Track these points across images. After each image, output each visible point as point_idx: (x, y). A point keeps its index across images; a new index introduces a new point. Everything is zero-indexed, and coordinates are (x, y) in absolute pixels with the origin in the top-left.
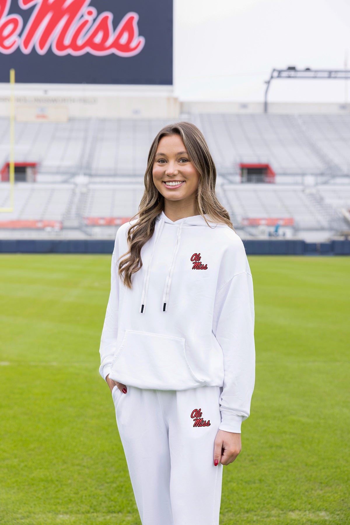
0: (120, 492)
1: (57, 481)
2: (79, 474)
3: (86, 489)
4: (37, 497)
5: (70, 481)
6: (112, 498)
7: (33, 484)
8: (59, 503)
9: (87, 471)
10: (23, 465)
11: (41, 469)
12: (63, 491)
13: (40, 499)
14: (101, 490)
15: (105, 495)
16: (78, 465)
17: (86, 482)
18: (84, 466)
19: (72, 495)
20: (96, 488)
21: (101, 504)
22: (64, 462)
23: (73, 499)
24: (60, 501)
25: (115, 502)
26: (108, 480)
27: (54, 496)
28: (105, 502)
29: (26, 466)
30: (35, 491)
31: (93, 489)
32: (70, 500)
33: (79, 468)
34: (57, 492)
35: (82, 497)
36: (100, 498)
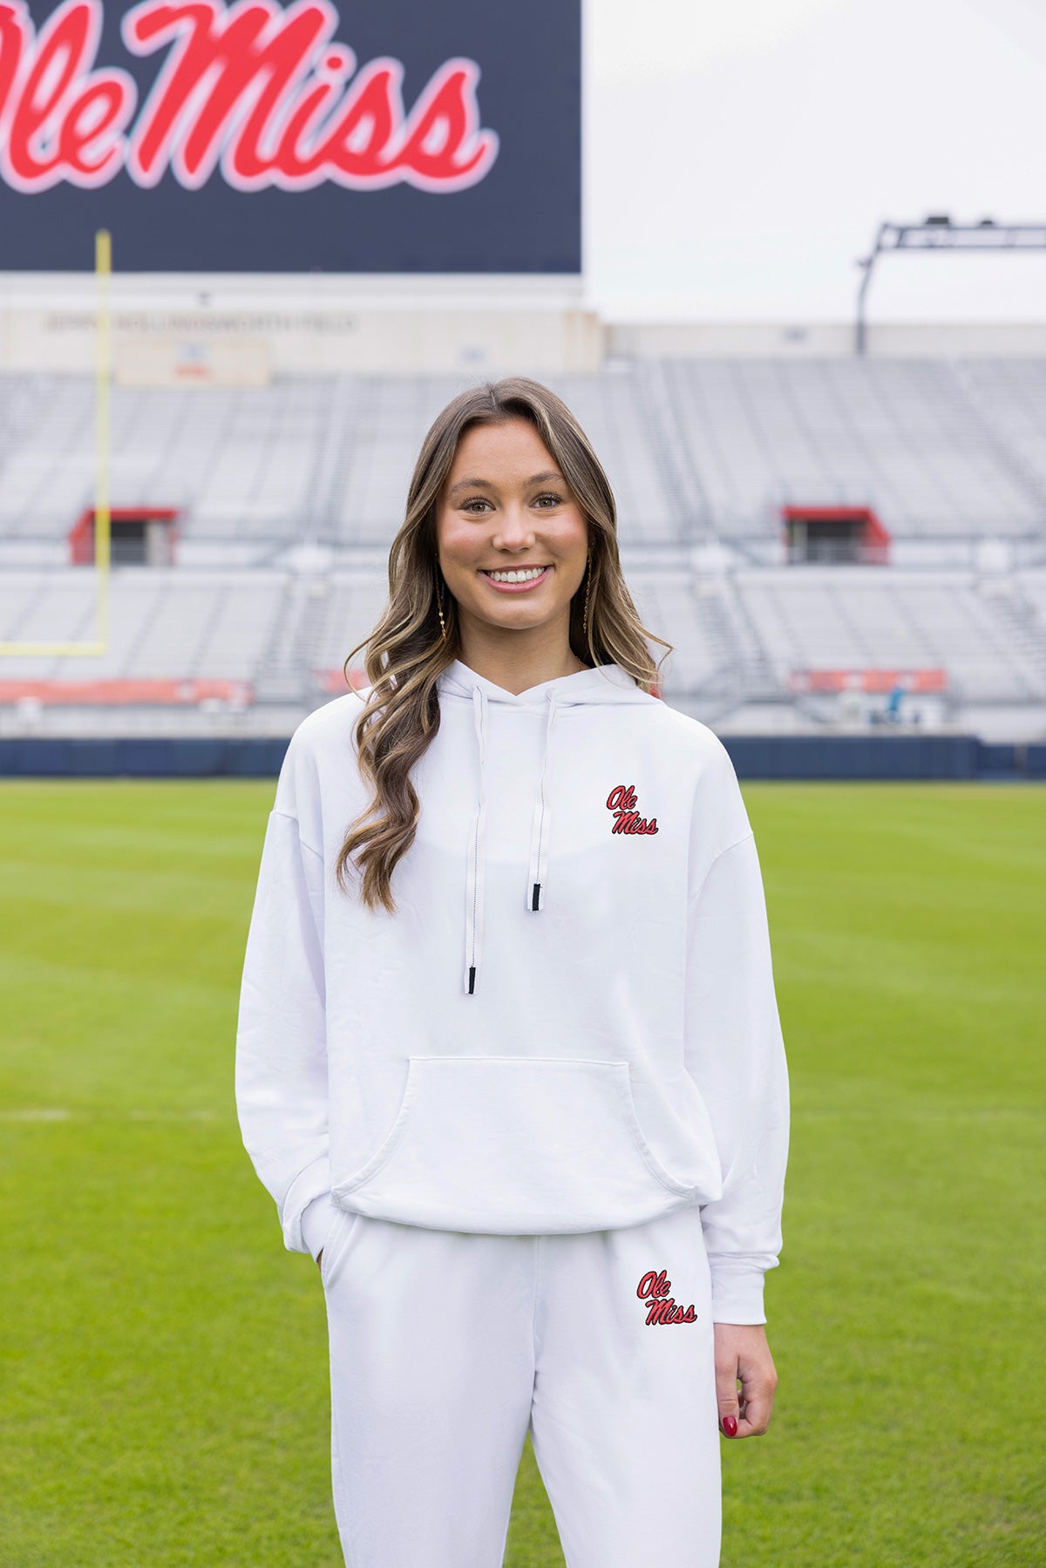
1: (185, 1487)
2: (255, 1466)
3: (272, 1516)
4: (118, 1541)
5: (223, 1490)
7: (110, 1499)
8: (184, 1561)
9: (279, 1456)
10: (83, 1435)
11: (138, 1448)
12: (201, 1520)
13: (129, 1546)
16: (254, 1437)
17: (273, 1492)
18: (271, 1441)
19: (227, 1536)
20: (303, 1513)
22: (212, 1428)
23: (230, 1549)
24: (191, 1555)
27: (172, 1536)
29: (93, 1440)
30: (115, 1521)
31: (296, 1515)
32: (221, 1550)
33: (254, 1445)
34: (181, 1524)
35: (258, 1540)
36: (315, 1545)
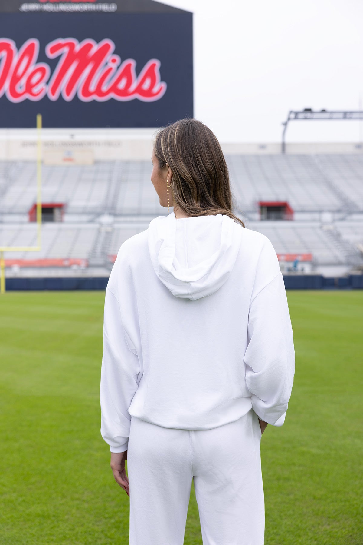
0: (118, 528)
1: (54, 516)
2: (78, 509)
3: (82, 525)
4: (31, 534)
5: (67, 517)
6: (109, 534)
7: (28, 520)
8: (52, 540)
9: (86, 506)
10: (21, 499)
11: (38, 503)
12: (59, 527)
13: (34, 535)
14: (98, 525)
15: (102, 532)
16: (78, 499)
17: (83, 517)
18: (84, 501)
19: (67, 532)
20: (93, 524)
21: (96, 541)
22: (64, 496)
23: (68, 536)
24: (54, 538)
25: (111, 539)
26: (107, 516)
27: (48, 532)
28: (100, 539)
29: (24, 501)
30: (30, 527)
31: (91, 525)
32: (65, 537)
33: (78, 502)
34: (52, 528)
35: (77, 533)
36: (96, 535)
